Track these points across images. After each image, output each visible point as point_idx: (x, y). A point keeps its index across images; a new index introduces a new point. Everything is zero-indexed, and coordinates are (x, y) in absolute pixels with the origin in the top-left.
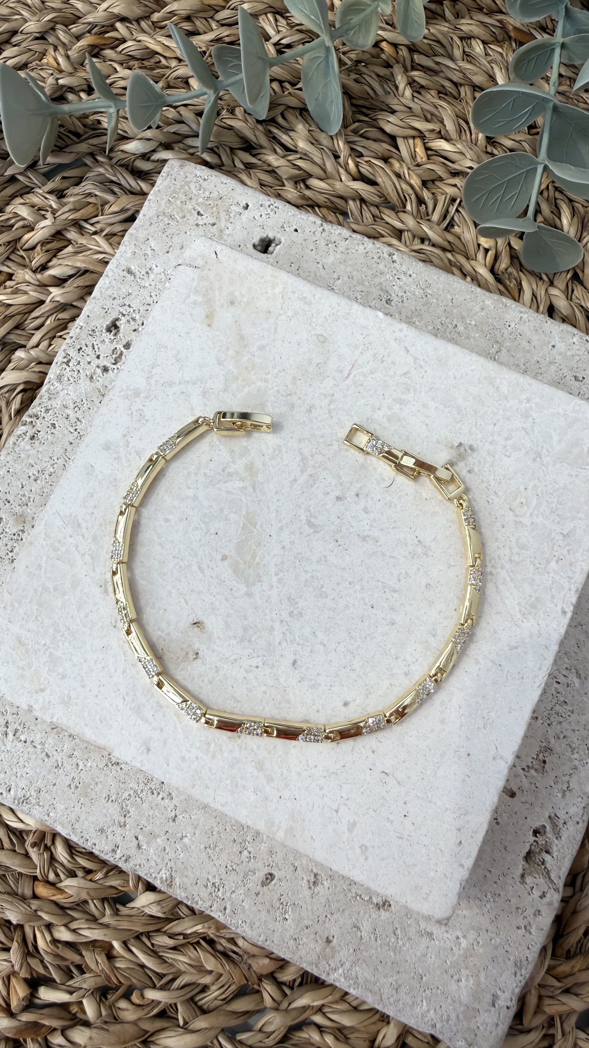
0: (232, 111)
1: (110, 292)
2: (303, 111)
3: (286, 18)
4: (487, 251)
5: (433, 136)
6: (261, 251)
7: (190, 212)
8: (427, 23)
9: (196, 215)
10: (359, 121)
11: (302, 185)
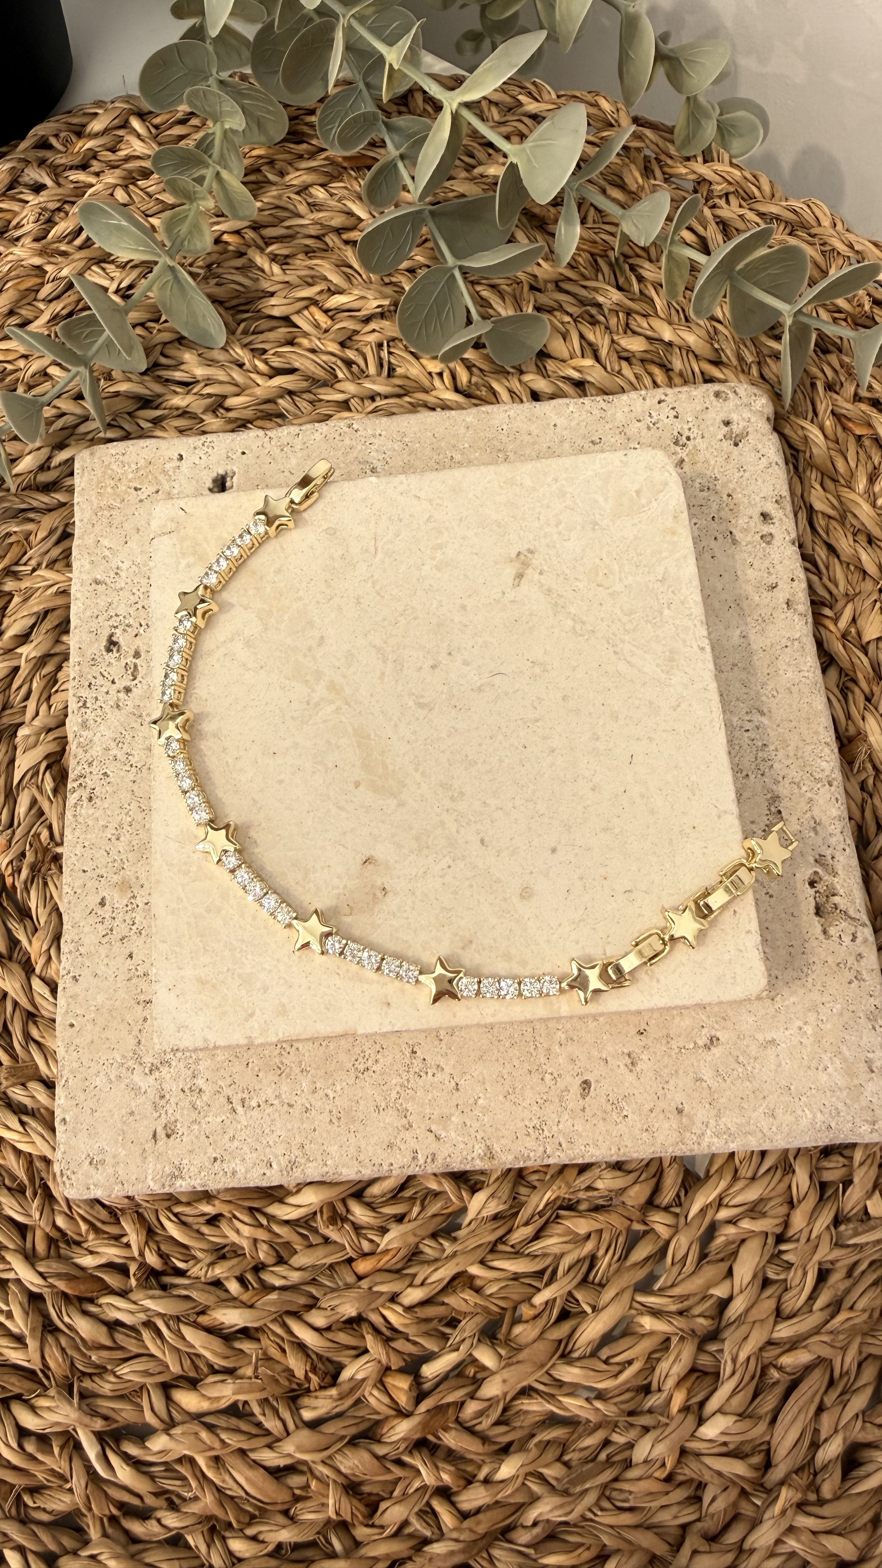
0: (109, 377)
1: (88, 613)
2: (181, 340)
3: (112, 262)
4: (440, 375)
5: (324, 296)
6: (219, 492)
7: (126, 492)
8: (255, 197)
9: (134, 492)
10: (243, 320)
11: (222, 411)
